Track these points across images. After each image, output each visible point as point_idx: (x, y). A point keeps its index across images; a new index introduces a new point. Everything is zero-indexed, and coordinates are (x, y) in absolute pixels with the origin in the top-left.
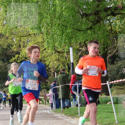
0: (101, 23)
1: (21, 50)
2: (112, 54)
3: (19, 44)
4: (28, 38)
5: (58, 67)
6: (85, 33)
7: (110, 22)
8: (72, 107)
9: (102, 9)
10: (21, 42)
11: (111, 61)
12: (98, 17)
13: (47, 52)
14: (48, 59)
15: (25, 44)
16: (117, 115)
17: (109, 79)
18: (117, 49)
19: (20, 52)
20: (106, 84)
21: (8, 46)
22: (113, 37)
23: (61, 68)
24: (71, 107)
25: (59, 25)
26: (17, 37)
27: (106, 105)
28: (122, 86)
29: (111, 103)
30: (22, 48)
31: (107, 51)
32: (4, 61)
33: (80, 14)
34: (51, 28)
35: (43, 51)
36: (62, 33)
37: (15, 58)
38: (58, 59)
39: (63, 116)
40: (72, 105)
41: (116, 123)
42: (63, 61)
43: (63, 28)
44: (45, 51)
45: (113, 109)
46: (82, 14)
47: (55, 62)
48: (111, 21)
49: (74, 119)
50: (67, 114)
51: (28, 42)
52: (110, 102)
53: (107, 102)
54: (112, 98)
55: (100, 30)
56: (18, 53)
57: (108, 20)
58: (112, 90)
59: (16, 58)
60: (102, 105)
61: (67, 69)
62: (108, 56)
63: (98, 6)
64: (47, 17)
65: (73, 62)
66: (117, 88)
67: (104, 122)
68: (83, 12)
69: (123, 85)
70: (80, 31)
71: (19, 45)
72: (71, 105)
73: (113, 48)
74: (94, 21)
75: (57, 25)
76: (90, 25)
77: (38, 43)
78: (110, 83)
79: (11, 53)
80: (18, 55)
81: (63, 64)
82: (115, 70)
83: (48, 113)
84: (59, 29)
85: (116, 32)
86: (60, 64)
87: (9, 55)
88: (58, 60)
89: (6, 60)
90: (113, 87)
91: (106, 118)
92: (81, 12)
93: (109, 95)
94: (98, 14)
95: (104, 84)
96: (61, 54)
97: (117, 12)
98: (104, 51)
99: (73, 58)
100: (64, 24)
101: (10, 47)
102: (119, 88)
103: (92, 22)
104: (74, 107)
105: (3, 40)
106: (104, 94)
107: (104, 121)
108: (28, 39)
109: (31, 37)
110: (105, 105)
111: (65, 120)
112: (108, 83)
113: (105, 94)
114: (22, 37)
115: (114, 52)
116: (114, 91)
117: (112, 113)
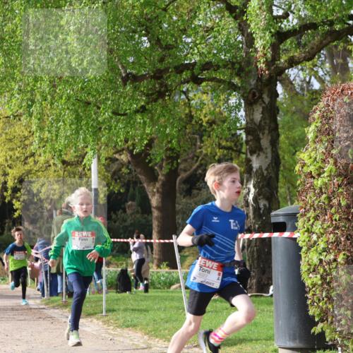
0: (166, 98)
2: (188, 173)
7: (187, 97)
9: (170, 68)
11: (185, 189)
12: (161, 85)
13: (38, 161)
14: (38, 177)
18: (201, 160)
20: (171, 241)
22: (194, 134)
25: (68, 100)
29: (180, 286)
31: (178, 164)
33: (120, 76)
34: (52, 104)
35: (26, 158)
36: (75, 119)
44: (32, 158)
45: (182, 300)
46: (124, 75)
48: (191, 95)
49: (91, 321)
52: (178, 285)
53: (171, 284)
54: (183, 275)
55: (164, 116)
57: (185, 93)
58: (184, 256)
60: (159, 290)
62: (179, 175)
63: (162, 60)
64: (42, 79)
65: (96, 187)
67: (160, 331)
68: (126, 71)
73: (193, 158)
74: (152, 94)
75: (64, 98)
76: (143, 103)
83: (30, 306)
84: (68, 108)
85: (200, 122)
91: (167, 322)
92: (122, 71)
93: (177, 268)
94: (162, 77)
95: (167, 241)
96: (69, 167)
97: (205, 74)
98: (172, 165)
99: (99, 177)
100: (81, 97)
103: (147, 95)
106: (165, 264)
107: (161, 328)
110: (166, 290)
113: (167, 265)
115: (194, 167)
116: (189, 258)
117: (181, 311)
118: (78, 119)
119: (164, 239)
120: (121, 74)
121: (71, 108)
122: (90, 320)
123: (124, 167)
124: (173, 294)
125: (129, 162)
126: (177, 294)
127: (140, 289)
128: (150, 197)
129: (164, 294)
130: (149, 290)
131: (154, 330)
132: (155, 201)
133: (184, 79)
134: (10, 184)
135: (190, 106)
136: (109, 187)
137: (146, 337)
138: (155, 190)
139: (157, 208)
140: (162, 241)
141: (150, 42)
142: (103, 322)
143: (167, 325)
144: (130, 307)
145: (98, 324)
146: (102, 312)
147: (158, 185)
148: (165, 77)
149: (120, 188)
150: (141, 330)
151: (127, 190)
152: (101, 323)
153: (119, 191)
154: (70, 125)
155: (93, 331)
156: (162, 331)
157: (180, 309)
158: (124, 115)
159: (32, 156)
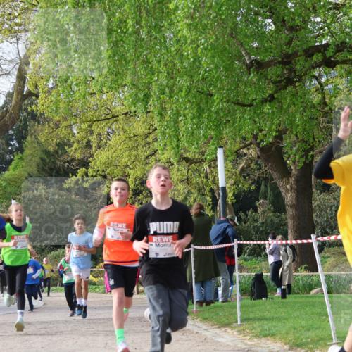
0: (297, 85)
1: (92, 156)
3: (86, 140)
4: (109, 125)
5: (186, 199)
9: (298, 51)
10: (92, 134)
12: (290, 70)
13: (160, 160)
15: (101, 140)
16: (334, 321)
17: (318, 230)
19: (90, 162)
20: (310, 241)
21: (58, 145)
22: (329, 123)
23: (195, 200)
24: (218, 301)
25: (189, 92)
26: (82, 122)
27: (307, 297)
29: (322, 291)
30: (94, 149)
31: (313, 157)
34: (171, 97)
35: (147, 158)
36: (197, 112)
37: (76, 176)
38: (188, 179)
39: (197, 324)
41: (334, 342)
42: (198, 184)
43: (201, 99)
44: (153, 157)
45: (325, 305)
46: (248, 62)
47: (180, 187)
48: (323, 80)
49: (225, 331)
50: (207, 319)
51: (109, 135)
52: (318, 289)
53: (311, 288)
54: (324, 278)
55: (294, 104)
56: (85, 163)
57: (316, 78)
58: (325, 258)
59: (79, 176)
60: (298, 295)
61: (209, 205)
63: (289, 43)
64: (159, 72)
65: (224, 186)
66: (336, 253)
68: (250, 58)
70: (243, 105)
71: (86, 143)
74: (280, 82)
75: (184, 90)
76: (270, 92)
77: (136, 138)
78: (318, 239)
79: (67, 164)
80: (84, 169)
81: (199, 191)
82: (331, 207)
84: (189, 101)
86: (192, 191)
87: (62, 170)
88: (188, 181)
90: (326, 250)
91: (309, 330)
92: (246, 58)
93: (317, 272)
94: (289, 63)
95: (305, 241)
96: (193, 165)
97: (340, 56)
98: (306, 158)
99: (226, 175)
100: (203, 89)
101: (64, 148)
103: (274, 83)
105: (46, 130)
106: (303, 267)
107: (302, 337)
108: (110, 127)
109: (116, 121)
110: (305, 295)
111: (203, 334)
112: (314, 240)
113: (305, 268)
114: (95, 121)
116: (329, 259)
117: (324, 317)
118: (200, 112)
119: (301, 239)
120: (244, 62)
121: (192, 101)
122: (224, 329)
123: (254, 163)
124: (314, 300)
125: (259, 157)
126: (317, 299)
127: (277, 295)
128: (283, 194)
129: (303, 299)
130: (287, 296)
132: (289, 198)
133: (316, 63)
135: (323, 93)
136: (238, 185)
138: (288, 187)
139: (292, 206)
140: (299, 242)
141: (275, 24)
142: (238, 331)
143: (309, 333)
144: (267, 314)
145: (233, 334)
146: (237, 322)
147: (292, 180)
148: (293, 61)
149: (250, 185)
150: (280, 339)
151: (258, 188)
152: (235, 333)
153: (249, 188)
154: (191, 120)
155: (228, 341)
157: (323, 316)
158: (251, 105)
159: (154, 154)
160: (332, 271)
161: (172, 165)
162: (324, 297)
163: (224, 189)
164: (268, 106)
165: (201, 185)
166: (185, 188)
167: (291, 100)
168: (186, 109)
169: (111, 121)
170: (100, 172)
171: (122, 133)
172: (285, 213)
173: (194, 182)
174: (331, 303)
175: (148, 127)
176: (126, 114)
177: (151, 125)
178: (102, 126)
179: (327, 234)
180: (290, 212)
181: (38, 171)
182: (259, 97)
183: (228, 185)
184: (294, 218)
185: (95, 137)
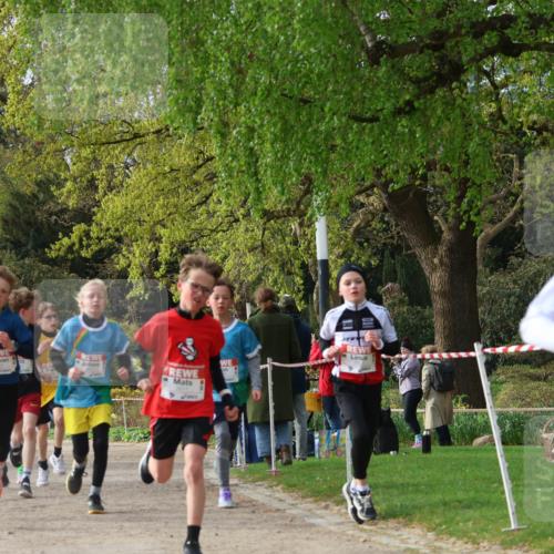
0: (453, 86)
1: (97, 204)
2: (498, 225)
3: (88, 176)
4: (127, 151)
5: (259, 279)
6: (387, 132)
7: (493, 83)
8: (317, 455)
10: (98, 167)
11: (494, 257)
12: (442, 60)
13: (215, 212)
14: (217, 242)
15: (114, 176)
16: (515, 492)
17: (486, 336)
19: (94, 214)
20: (472, 354)
21: (39, 184)
22: (507, 151)
24: (313, 455)
25: (267, 96)
26: (83, 145)
27: (467, 450)
28: (539, 367)
29: (492, 440)
30: (101, 191)
32: (24, 250)
33: (363, 47)
34: (237, 105)
35: (193, 208)
36: (282, 130)
37: (70, 238)
38: (263, 245)
39: (277, 495)
40: (320, 445)
42: (281, 254)
44: (204, 207)
45: (498, 464)
46: (370, 45)
47: (250, 259)
48: (499, 78)
49: (326, 507)
50: (295, 486)
51: (128, 168)
52: (486, 437)
53: (474, 436)
54: (496, 417)
55: (449, 119)
56: (85, 216)
57: (487, 74)
58: (496, 383)
59: (74, 237)
61: (299, 291)
62: (482, 231)
63: (441, 14)
64: (217, 61)
65: (325, 258)
66: (517, 375)
67: (457, 524)
68: (374, 38)
69: (545, 363)
71: (88, 181)
72: (316, 448)
73: (506, 198)
74: (426, 79)
75: (259, 93)
76: (408, 97)
77: (174, 173)
78: (488, 350)
79: (54, 217)
80: (83, 226)
81: (283, 266)
82: (509, 296)
83: (212, 481)
84: (268, 111)
85: (517, 127)
86: (270, 266)
87: (46, 226)
88: (262, 249)
89: (29, 247)
90: (499, 371)
91: (469, 507)
92: (367, 38)
93: (484, 406)
94: (442, 46)
95: (463, 355)
96: (272, 222)
99: (329, 239)
100: (291, 90)
101: (48, 189)
102: (526, 375)
103: (417, 82)
104: (327, 457)
105: (18, 157)
106: (460, 399)
107: (458, 518)
108: (129, 155)
109: (140, 144)
110: (463, 448)
112: (478, 353)
113: (464, 400)
114: (104, 144)
115: (509, 216)
116: (505, 385)
117: (496, 485)
118: (287, 131)
119: (457, 351)
120: (363, 45)
121: (272, 111)
122: (323, 504)
123: (377, 218)
124: (479, 455)
125: (385, 210)
126: (485, 455)
127: (414, 447)
128: (427, 273)
129: (461, 453)
130: (432, 447)
131: (446, 523)
132: (436, 280)
133: (487, 48)
134: (164, 255)
135: (498, 100)
137: (431, 535)
138: (436, 261)
139: (443, 294)
140: (454, 355)
143: (470, 513)
144: (397, 479)
145: (339, 512)
147: (442, 250)
148: (448, 44)
149: (370, 257)
150: (420, 521)
153: (369, 264)
154: (272, 144)
155: (330, 524)
156: (461, 524)
157: (494, 483)
158: (374, 119)
159: (205, 202)
160: (508, 406)
161: (237, 220)
162: (495, 451)
163: (325, 263)
164: (404, 122)
165: (286, 257)
166: (258, 262)
167: (443, 112)
168: (262, 126)
169: (131, 144)
170: (111, 232)
171: (149, 166)
172: (431, 306)
173: (274, 251)
174: (507, 460)
175: (195, 156)
176: (158, 132)
177: (201, 152)
178: (117, 152)
179: (501, 342)
180: (438, 304)
181: (4, 229)
182: (389, 106)
183: (333, 257)
184: (445, 314)
185: (103, 170)
